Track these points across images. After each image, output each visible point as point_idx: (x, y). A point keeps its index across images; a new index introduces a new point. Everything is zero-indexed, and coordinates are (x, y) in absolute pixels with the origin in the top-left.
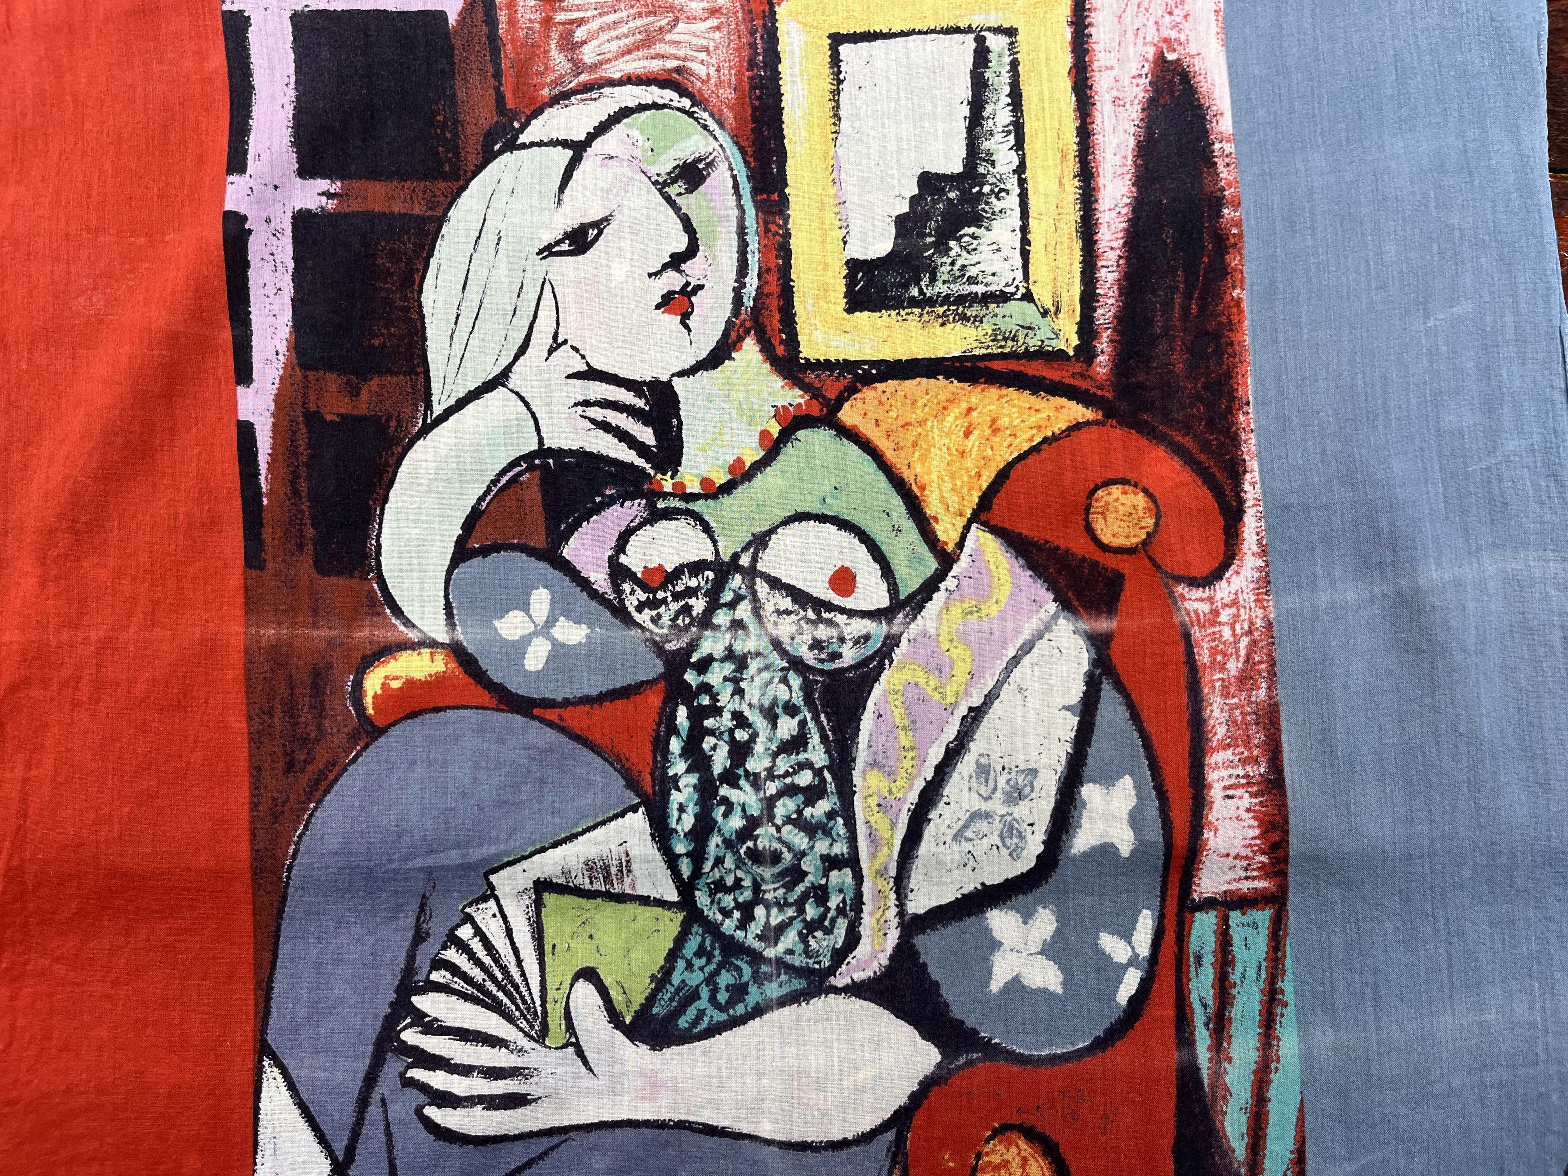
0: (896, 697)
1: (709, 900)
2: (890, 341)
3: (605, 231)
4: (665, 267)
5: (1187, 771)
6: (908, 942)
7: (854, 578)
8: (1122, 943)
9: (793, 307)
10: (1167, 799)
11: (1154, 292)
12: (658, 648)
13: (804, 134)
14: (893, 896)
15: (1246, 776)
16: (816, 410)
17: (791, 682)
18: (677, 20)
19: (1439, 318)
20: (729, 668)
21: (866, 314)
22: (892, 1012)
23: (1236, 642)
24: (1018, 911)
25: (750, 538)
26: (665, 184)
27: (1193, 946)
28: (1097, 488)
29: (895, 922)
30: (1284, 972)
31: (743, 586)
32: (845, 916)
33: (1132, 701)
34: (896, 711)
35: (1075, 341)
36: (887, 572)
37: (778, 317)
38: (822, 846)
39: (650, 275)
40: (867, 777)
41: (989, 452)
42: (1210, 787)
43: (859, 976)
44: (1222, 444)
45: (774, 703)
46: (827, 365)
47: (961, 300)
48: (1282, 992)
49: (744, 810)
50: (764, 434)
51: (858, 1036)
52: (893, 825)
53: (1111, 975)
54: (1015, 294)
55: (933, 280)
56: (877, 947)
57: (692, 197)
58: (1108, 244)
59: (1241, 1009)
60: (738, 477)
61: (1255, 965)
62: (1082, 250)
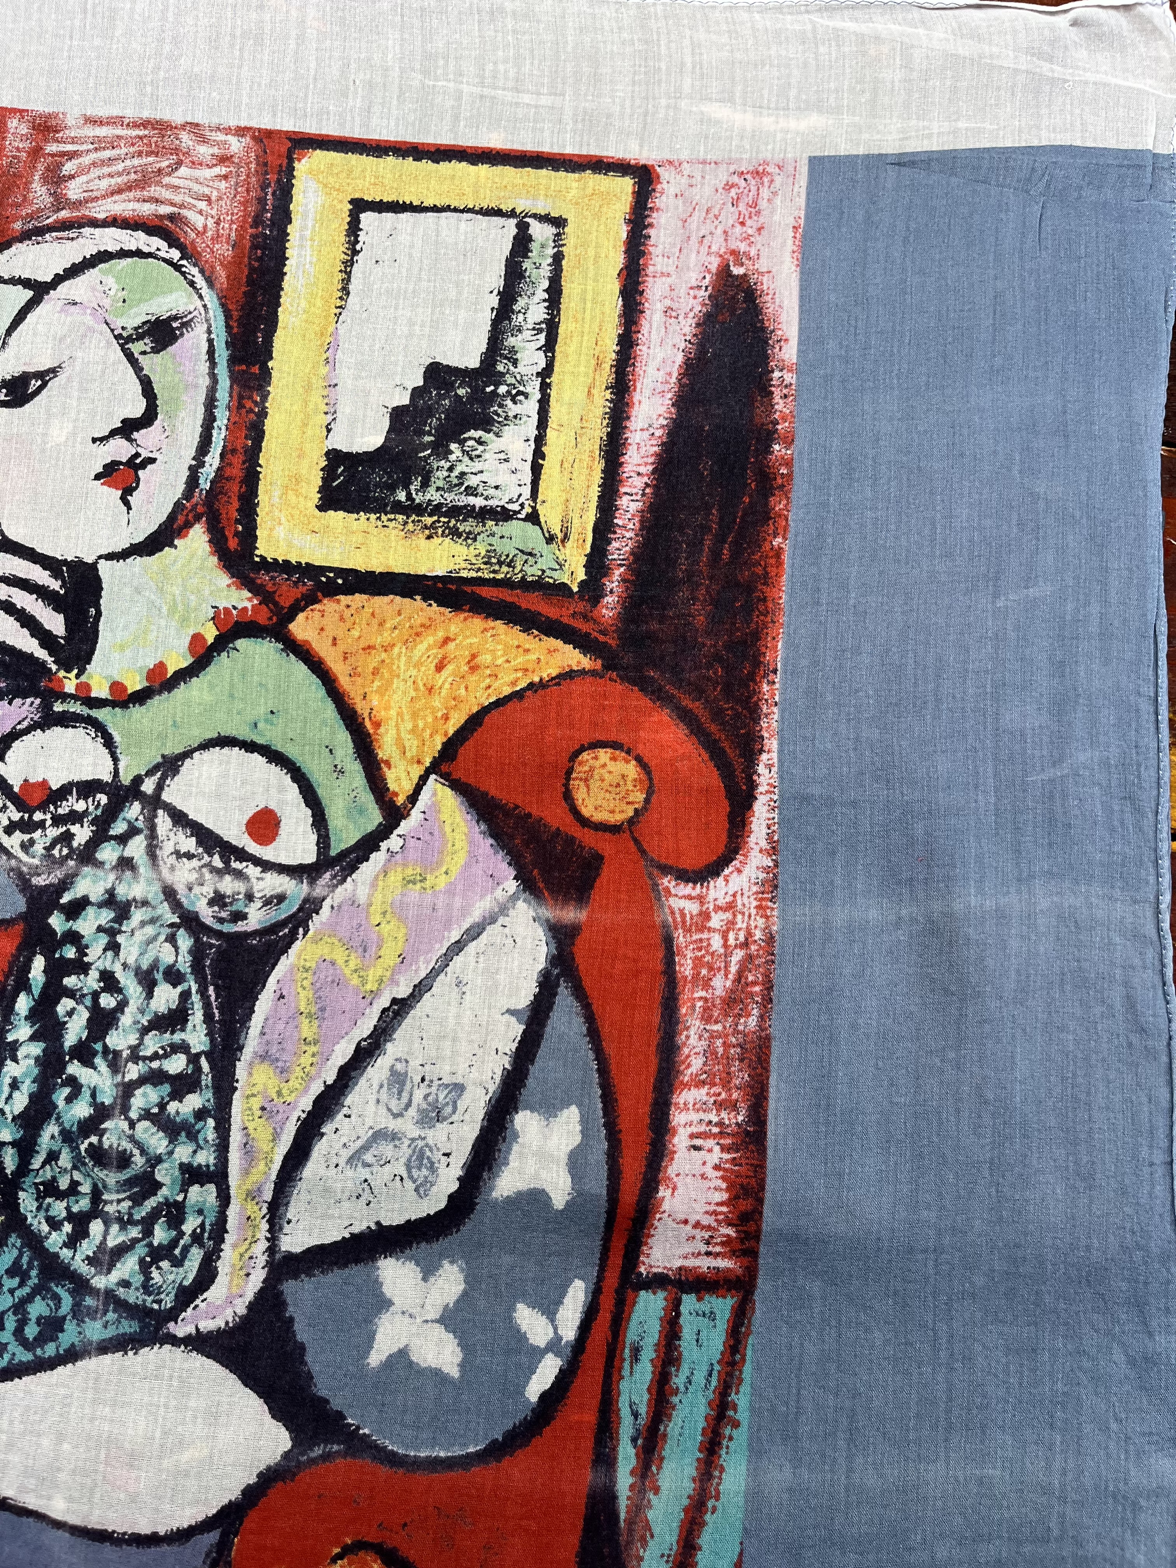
0: (305, 975)
1: (36, 1204)
2: (363, 550)
3: (50, 384)
4: (113, 433)
5: (647, 1109)
6: (275, 1287)
7: (277, 823)
8: (543, 1320)
9: (257, 496)
10: (619, 1141)
11: (681, 529)
12: (23, 882)
13: (303, 304)
14: (265, 1226)
15: (720, 1124)
16: (263, 618)
17: (180, 942)
18: (180, 163)
19: (1011, 598)
20: (106, 916)
21: (341, 514)
22: (240, 1378)
23: (727, 954)
24: (417, 1264)
25: (160, 760)
26: (129, 339)
27: (631, 1335)
28: (582, 749)
29: (262, 1259)
30: (741, 1381)
31: (141, 818)
32: (202, 1245)
33: (592, 1012)
34: (303, 994)
35: (581, 575)
36: (320, 821)
37: (236, 504)
38: (183, 1152)
39: (94, 440)
40: (254, 1072)
41: (463, 691)
42: (674, 1132)
43: (207, 1325)
44: (737, 716)
45: (154, 966)
46: (286, 567)
47: (455, 511)
48: (735, 1408)
49: (93, 1095)
50: (197, 638)
51: (192, 1403)
52: (276, 1137)
53: (524, 1359)
54: (519, 512)
55: (425, 484)
56: (235, 1290)
57: (158, 358)
58: (634, 468)
59: (680, 1423)
60: (157, 685)
61: (705, 1368)
62: (603, 471)
